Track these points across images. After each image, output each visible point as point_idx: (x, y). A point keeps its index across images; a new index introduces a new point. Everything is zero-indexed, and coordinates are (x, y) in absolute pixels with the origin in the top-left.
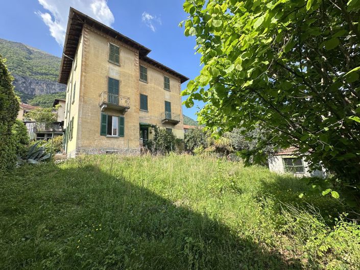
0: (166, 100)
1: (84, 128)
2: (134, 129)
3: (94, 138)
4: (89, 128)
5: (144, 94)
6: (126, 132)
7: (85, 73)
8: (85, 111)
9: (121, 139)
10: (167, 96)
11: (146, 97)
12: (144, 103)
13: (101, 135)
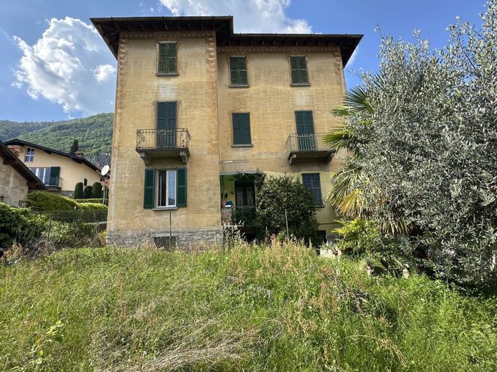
0: (298, 109)
1: (118, 199)
2: (208, 189)
3: (133, 215)
4: (125, 199)
5: (242, 111)
6: (191, 196)
7: (121, 108)
8: (120, 171)
9: (181, 211)
10: (302, 98)
11: (247, 116)
12: (241, 129)
13: (144, 208)
